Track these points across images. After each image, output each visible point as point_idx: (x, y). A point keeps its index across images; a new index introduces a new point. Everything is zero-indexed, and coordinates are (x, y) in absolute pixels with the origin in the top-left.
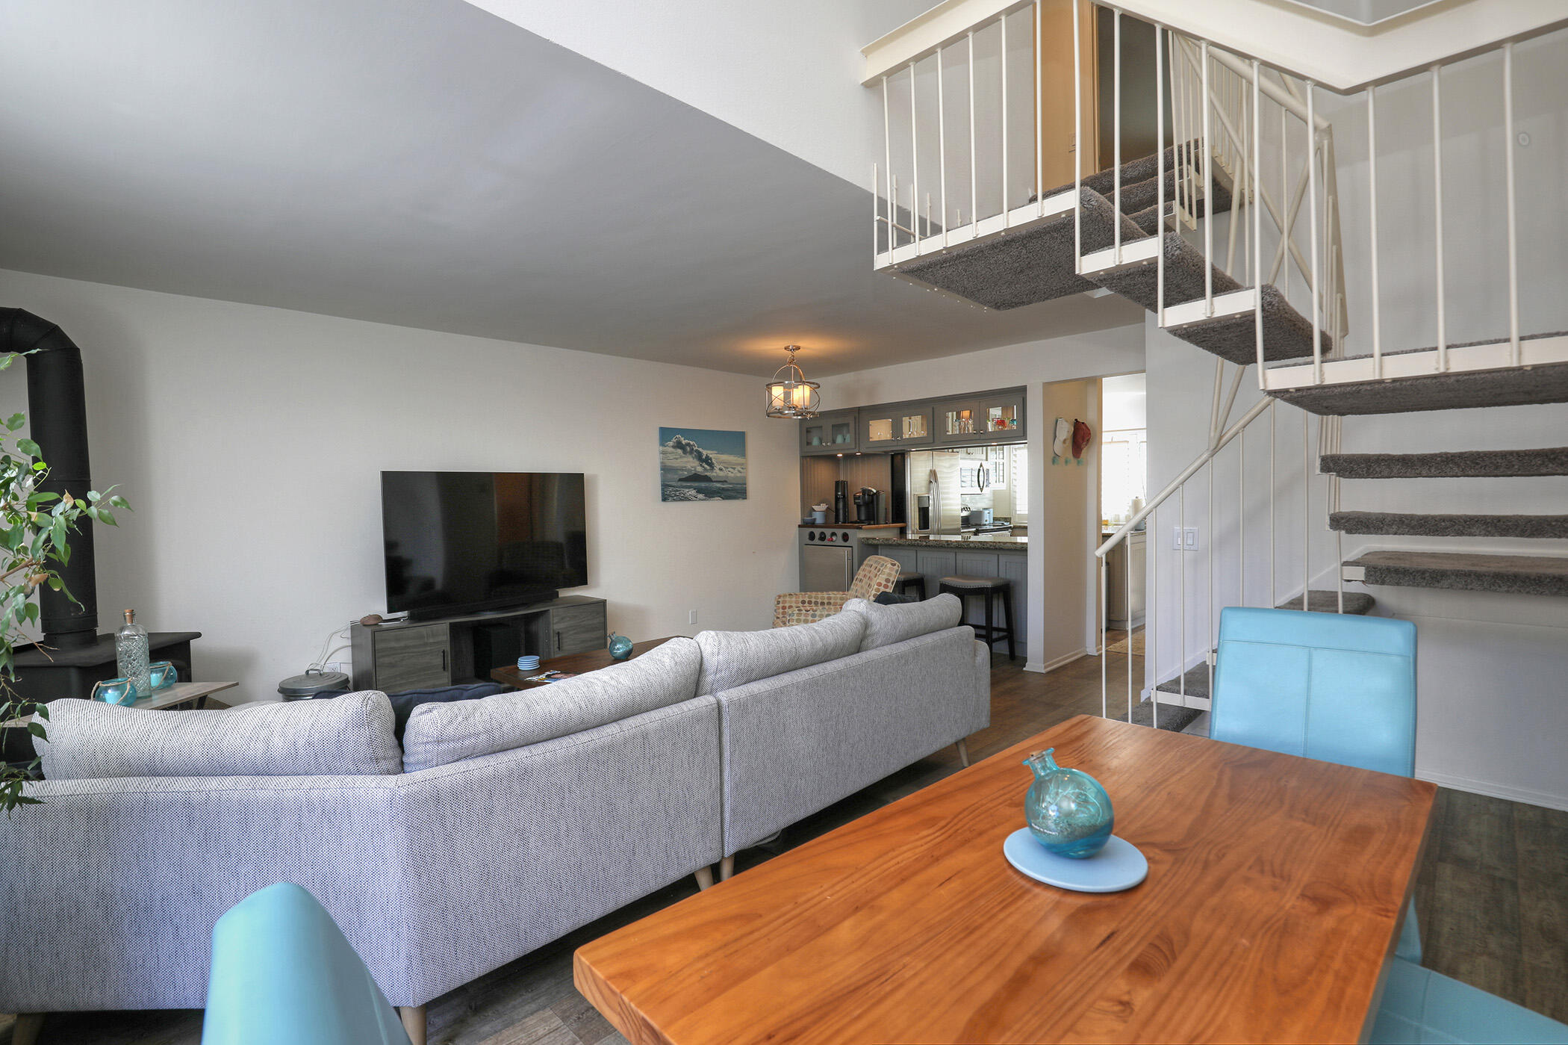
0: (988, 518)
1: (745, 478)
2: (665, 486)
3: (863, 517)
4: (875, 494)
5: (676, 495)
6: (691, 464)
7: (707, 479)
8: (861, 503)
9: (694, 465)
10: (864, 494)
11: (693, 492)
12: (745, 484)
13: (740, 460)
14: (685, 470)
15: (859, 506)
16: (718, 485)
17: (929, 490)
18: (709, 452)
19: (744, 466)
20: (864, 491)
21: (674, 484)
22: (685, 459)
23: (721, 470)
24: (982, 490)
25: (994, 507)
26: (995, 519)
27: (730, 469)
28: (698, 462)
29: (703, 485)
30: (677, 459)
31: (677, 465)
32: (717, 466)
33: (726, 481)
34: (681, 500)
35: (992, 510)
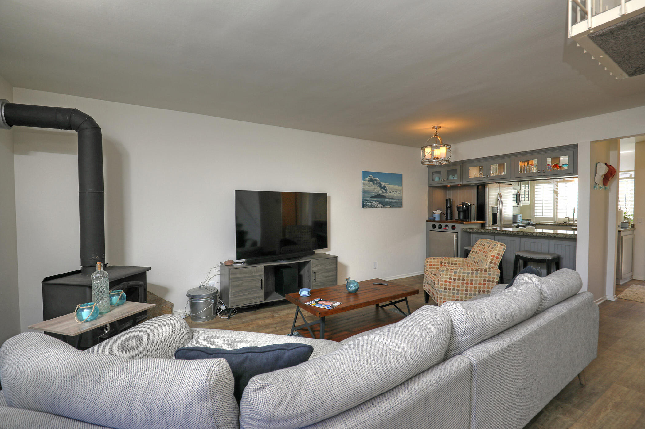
1: (402, 197)
2: (364, 200)
3: (461, 217)
4: (469, 205)
5: (369, 205)
6: (376, 189)
7: (384, 197)
8: (461, 210)
9: (377, 190)
10: (463, 206)
11: (377, 203)
12: (402, 200)
13: (399, 188)
14: (374, 193)
15: (459, 212)
16: (389, 200)
17: (497, 204)
18: (385, 184)
19: (401, 191)
20: (463, 204)
21: (368, 199)
22: (373, 187)
23: (390, 192)
24: (518, 205)
25: (522, 213)
26: (522, 220)
27: (395, 192)
28: (380, 189)
29: (382, 200)
30: (370, 187)
31: (370, 190)
32: (389, 191)
33: (393, 198)
34: (371, 207)
35: (521, 215)
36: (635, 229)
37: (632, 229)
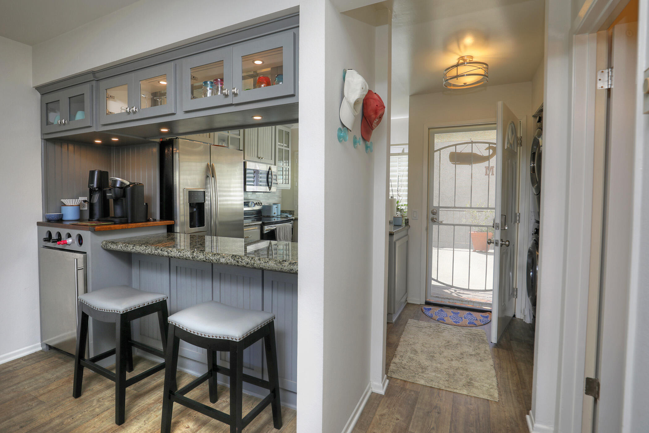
0: (276, 211)
4: (139, 187)
17: (206, 184)
24: (270, 189)
25: (283, 202)
26: (282, 212)
35: (279, 205)
36: (410, 226)
37: (407, 227)
